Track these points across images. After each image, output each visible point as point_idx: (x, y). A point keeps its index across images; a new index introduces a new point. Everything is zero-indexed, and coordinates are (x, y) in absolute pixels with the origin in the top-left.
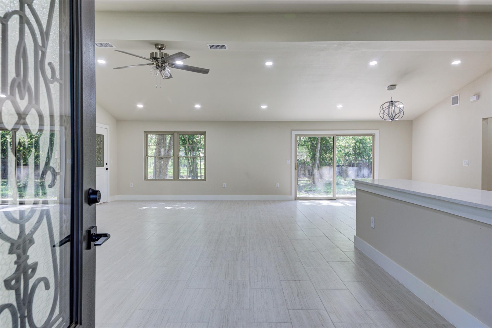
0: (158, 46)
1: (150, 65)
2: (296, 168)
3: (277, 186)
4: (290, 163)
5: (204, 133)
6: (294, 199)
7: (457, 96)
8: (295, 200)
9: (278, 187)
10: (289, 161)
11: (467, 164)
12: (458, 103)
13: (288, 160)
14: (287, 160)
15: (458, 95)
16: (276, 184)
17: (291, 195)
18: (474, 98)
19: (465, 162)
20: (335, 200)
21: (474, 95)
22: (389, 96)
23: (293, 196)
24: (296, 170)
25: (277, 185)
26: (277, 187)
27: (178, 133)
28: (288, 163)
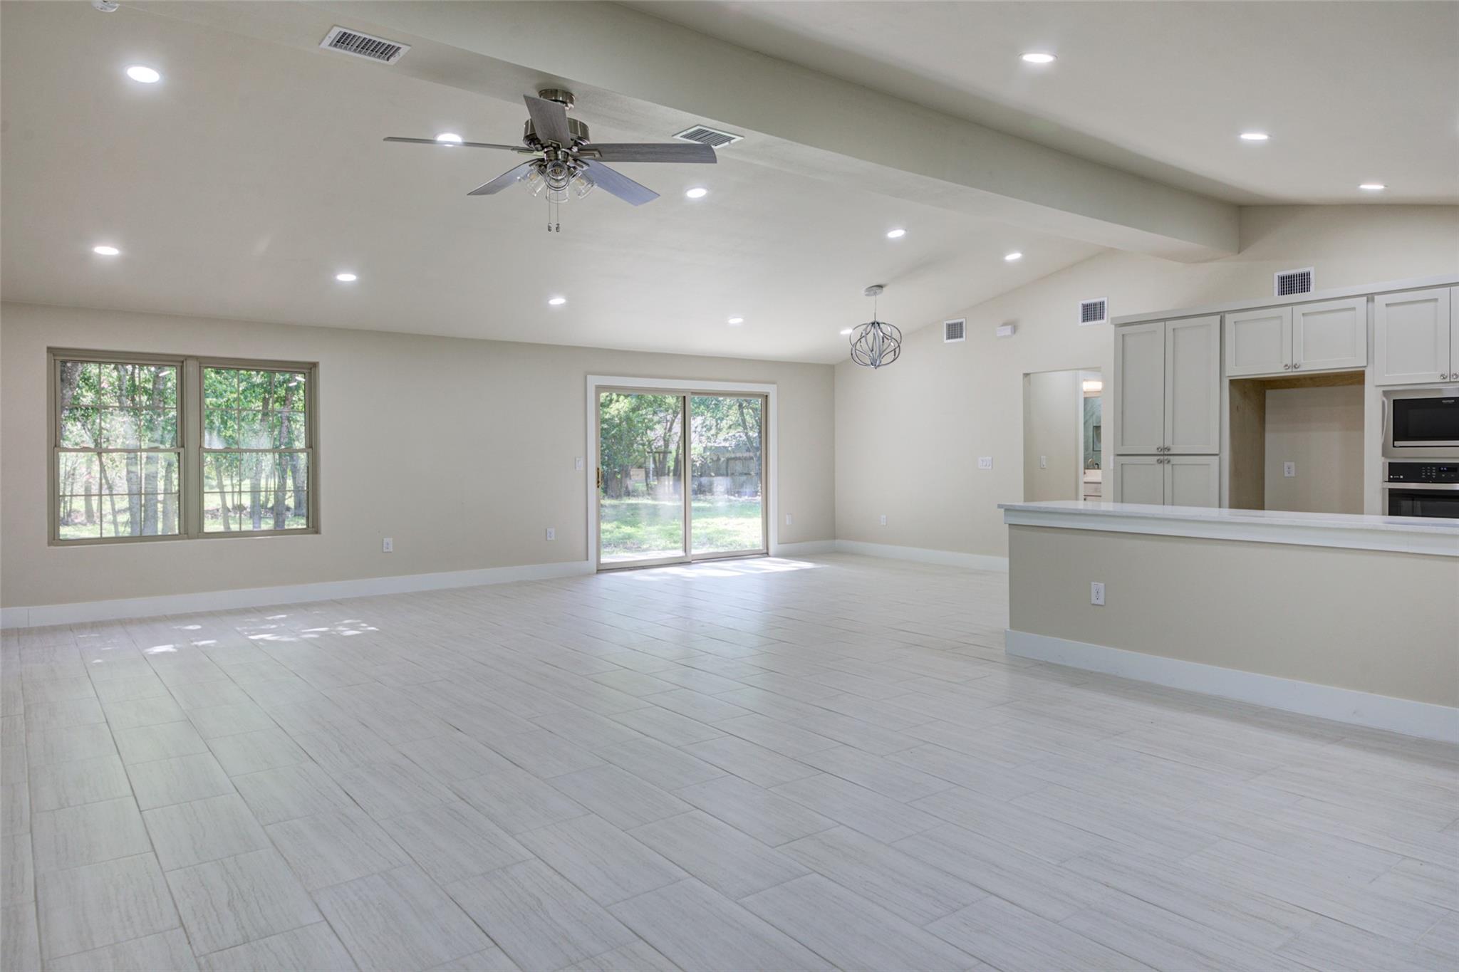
0: (556, 96)
1: (512, 150)
2: (598, 482)
3: (550, 537)
4: (582, 468)
5: (310, 369)
6: (595, 571)
7: (961, 324)
8: (597, 573)
9: (553, 538)
10: (581, 463)
11: (988, 464)
12: (961, 337)
13: (577, 459)
14: (575, 460)
15: (963, 320)
16: (546, 530)
17: (587, 560)
18: (1007, 331)
19: (982, 461)
20: (689, 563)
21: (1005, 324)
22: (869, 309)
23: (592, 564)
24: (598, 487)
25: (550, 533)
26: (549, 539)
27: (200, 363)
28: (578, 469)
